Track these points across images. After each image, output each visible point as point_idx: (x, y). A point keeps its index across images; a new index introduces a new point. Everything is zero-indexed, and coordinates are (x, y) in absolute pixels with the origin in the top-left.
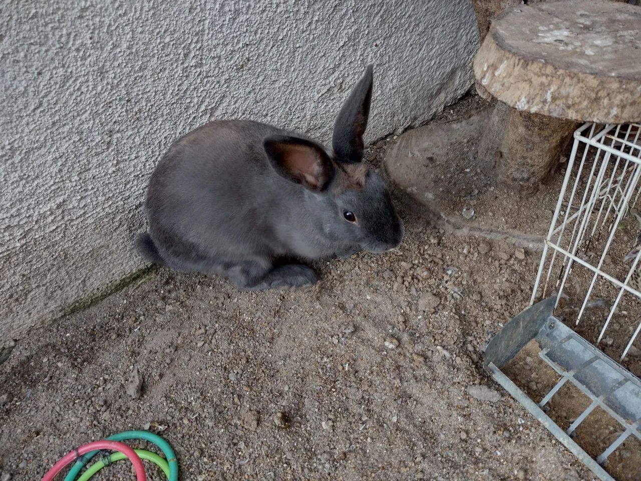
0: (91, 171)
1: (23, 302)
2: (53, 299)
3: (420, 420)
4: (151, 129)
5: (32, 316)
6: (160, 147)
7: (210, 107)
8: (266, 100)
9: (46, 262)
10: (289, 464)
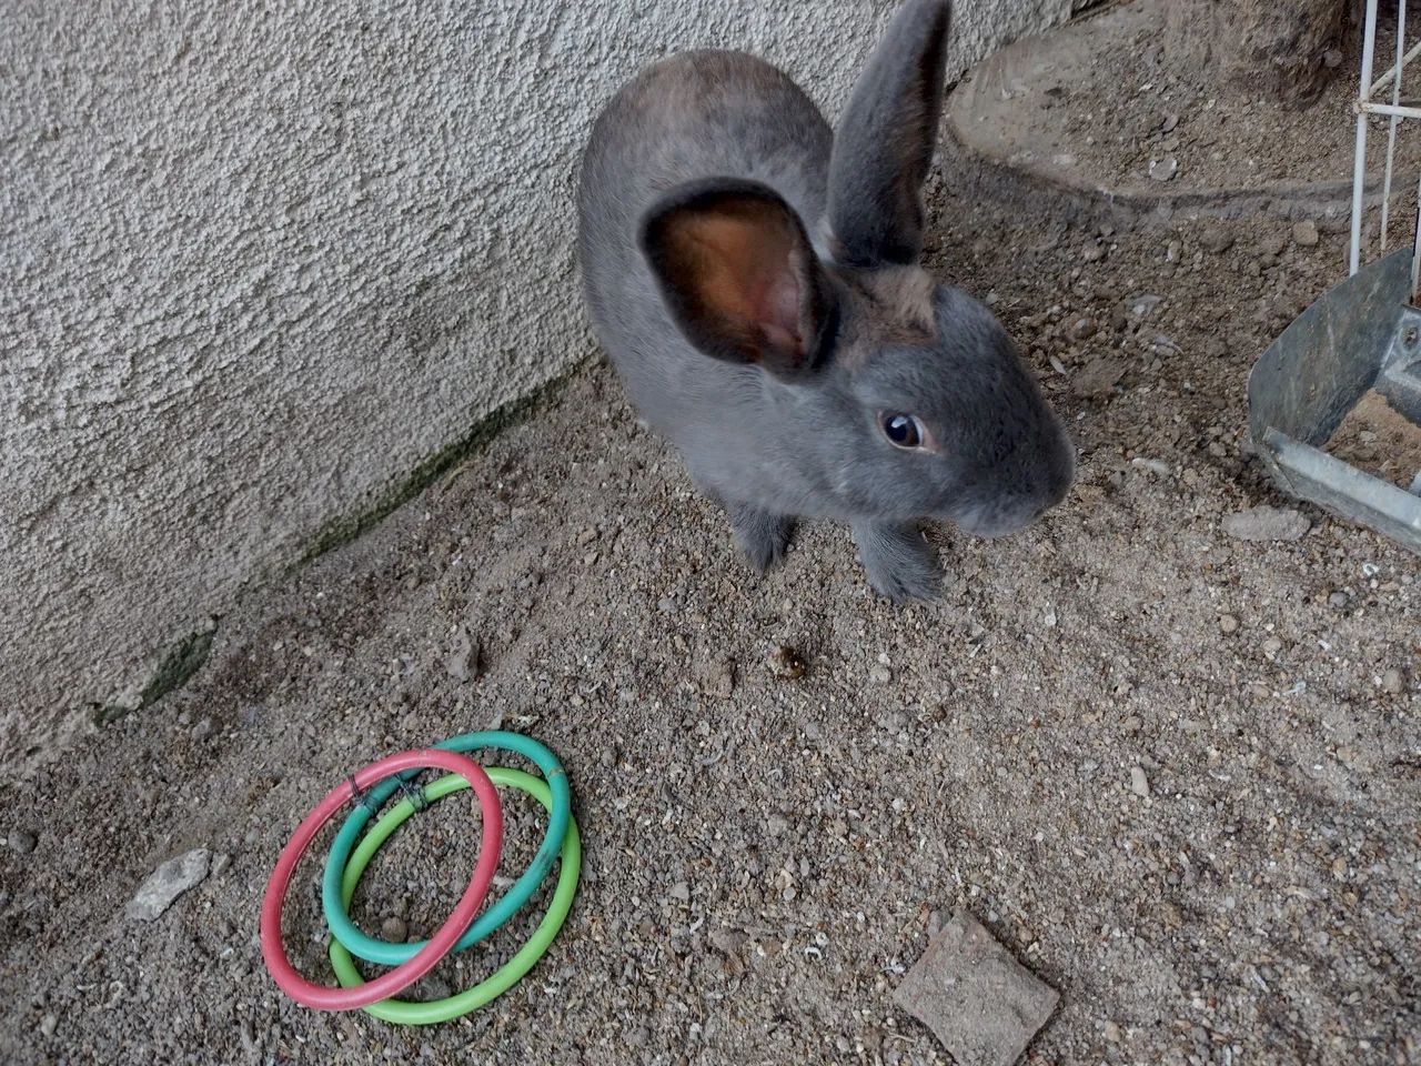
0: (312, 203)
1: (218, 524)
2: (279, 518)
3: (1113, 614)
4: (422, 94)
5: (240, 557)
6: (445, 138)
7: (536, 35)
8: (657, 11)
9: (252, 427)
10: (813, 749)
